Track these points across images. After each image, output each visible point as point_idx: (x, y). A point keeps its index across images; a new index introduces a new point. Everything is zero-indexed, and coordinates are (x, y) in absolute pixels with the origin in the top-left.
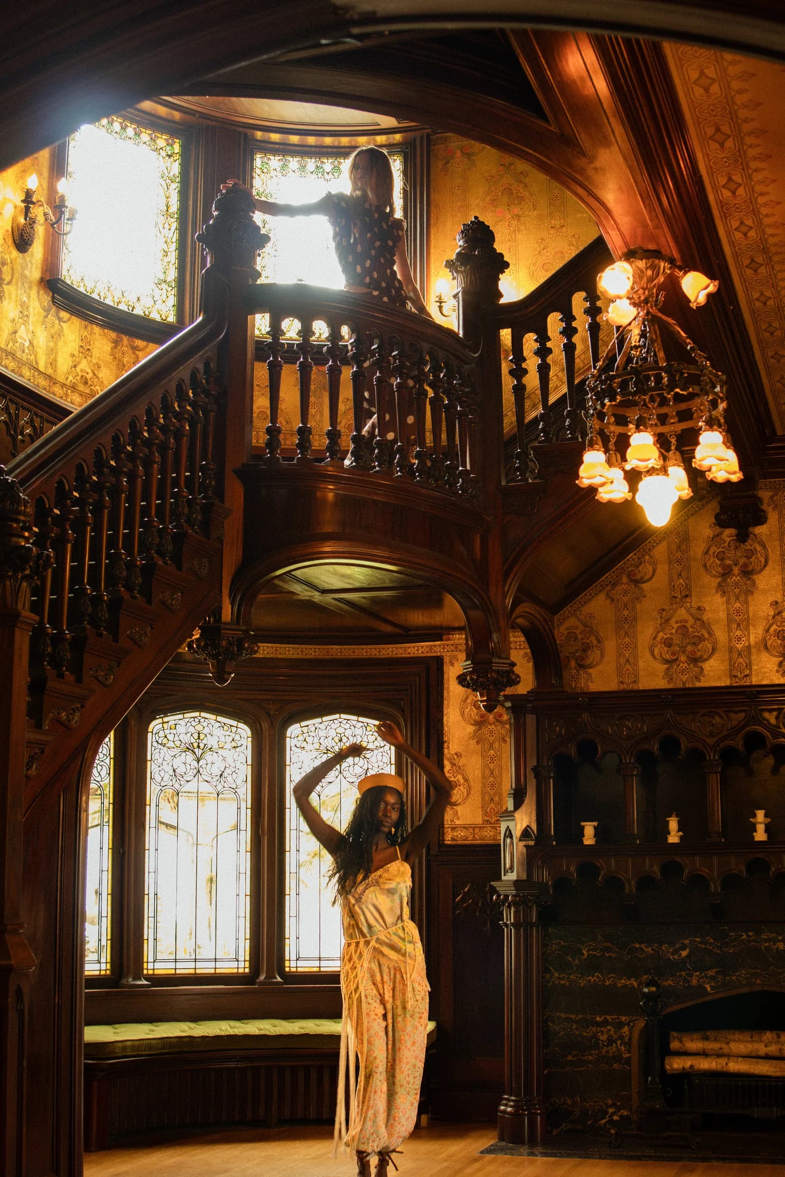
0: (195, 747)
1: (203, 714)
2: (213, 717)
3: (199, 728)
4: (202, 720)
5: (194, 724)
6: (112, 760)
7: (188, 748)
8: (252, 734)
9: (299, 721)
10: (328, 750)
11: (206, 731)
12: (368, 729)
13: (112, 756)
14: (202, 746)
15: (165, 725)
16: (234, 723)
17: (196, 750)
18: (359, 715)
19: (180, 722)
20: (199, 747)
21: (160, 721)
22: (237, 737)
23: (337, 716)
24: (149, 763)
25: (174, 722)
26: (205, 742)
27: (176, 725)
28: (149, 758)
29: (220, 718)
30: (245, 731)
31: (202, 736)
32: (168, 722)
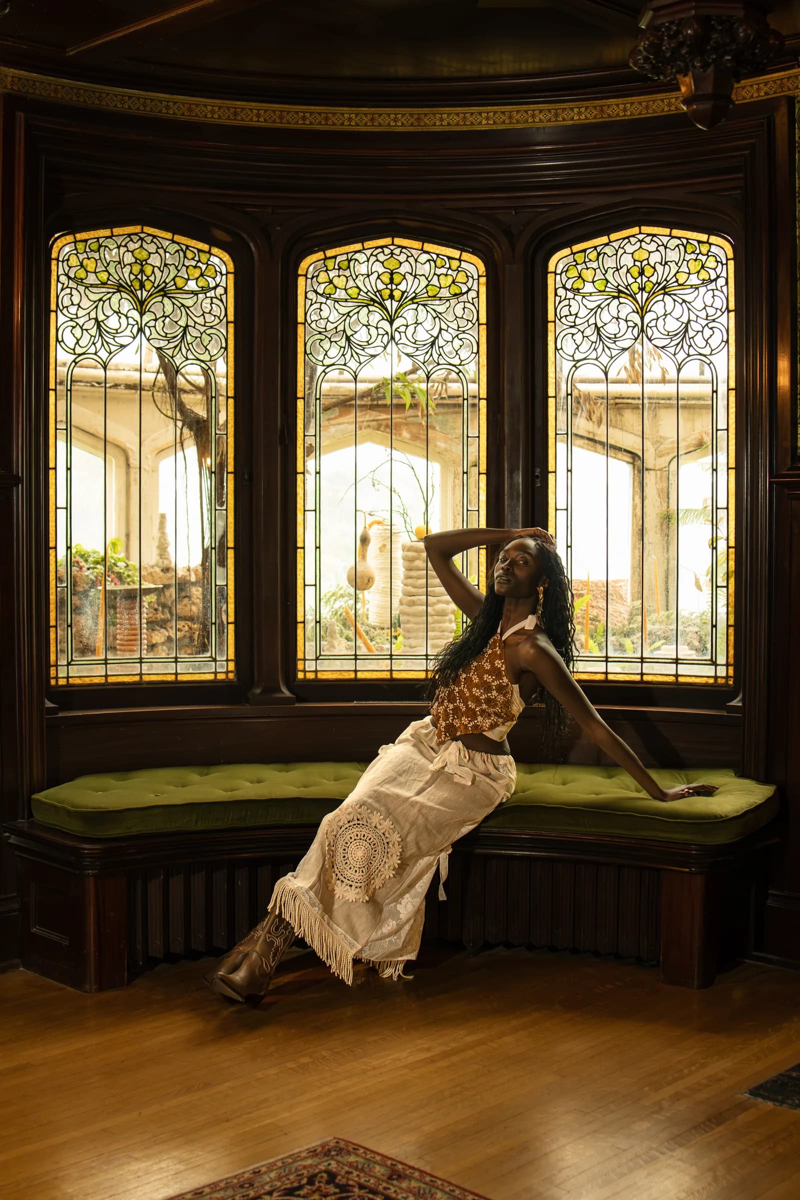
0: (386, 297)
1: (398, 241)
2: (417, 244)
3: (392, 264)
4: (397, 251)
5: (381, 257)
6: (231, 326)
7: (372, 300)
8: (487, 270)
9: (569, 244)
10: (620, 291)
11: (405, 268)
12: (689, 249)
13: (231, 317)
14: (397, 294)
15: (330, 264)
16: (455, 253)
17: (388, 303)
18: (672, 226)
19: (357, 256)
20: (391, 297)
21: (320, 255)
22: (461, 278)
23: (635, 230)
24: (300, 329)
25: (344, 257)
26: (402, 287)
27: (349, 261)
28: (301, 319)
29: (428, 247)
30: (474, 265)
31: (397, 279)
32: (335, 257)
